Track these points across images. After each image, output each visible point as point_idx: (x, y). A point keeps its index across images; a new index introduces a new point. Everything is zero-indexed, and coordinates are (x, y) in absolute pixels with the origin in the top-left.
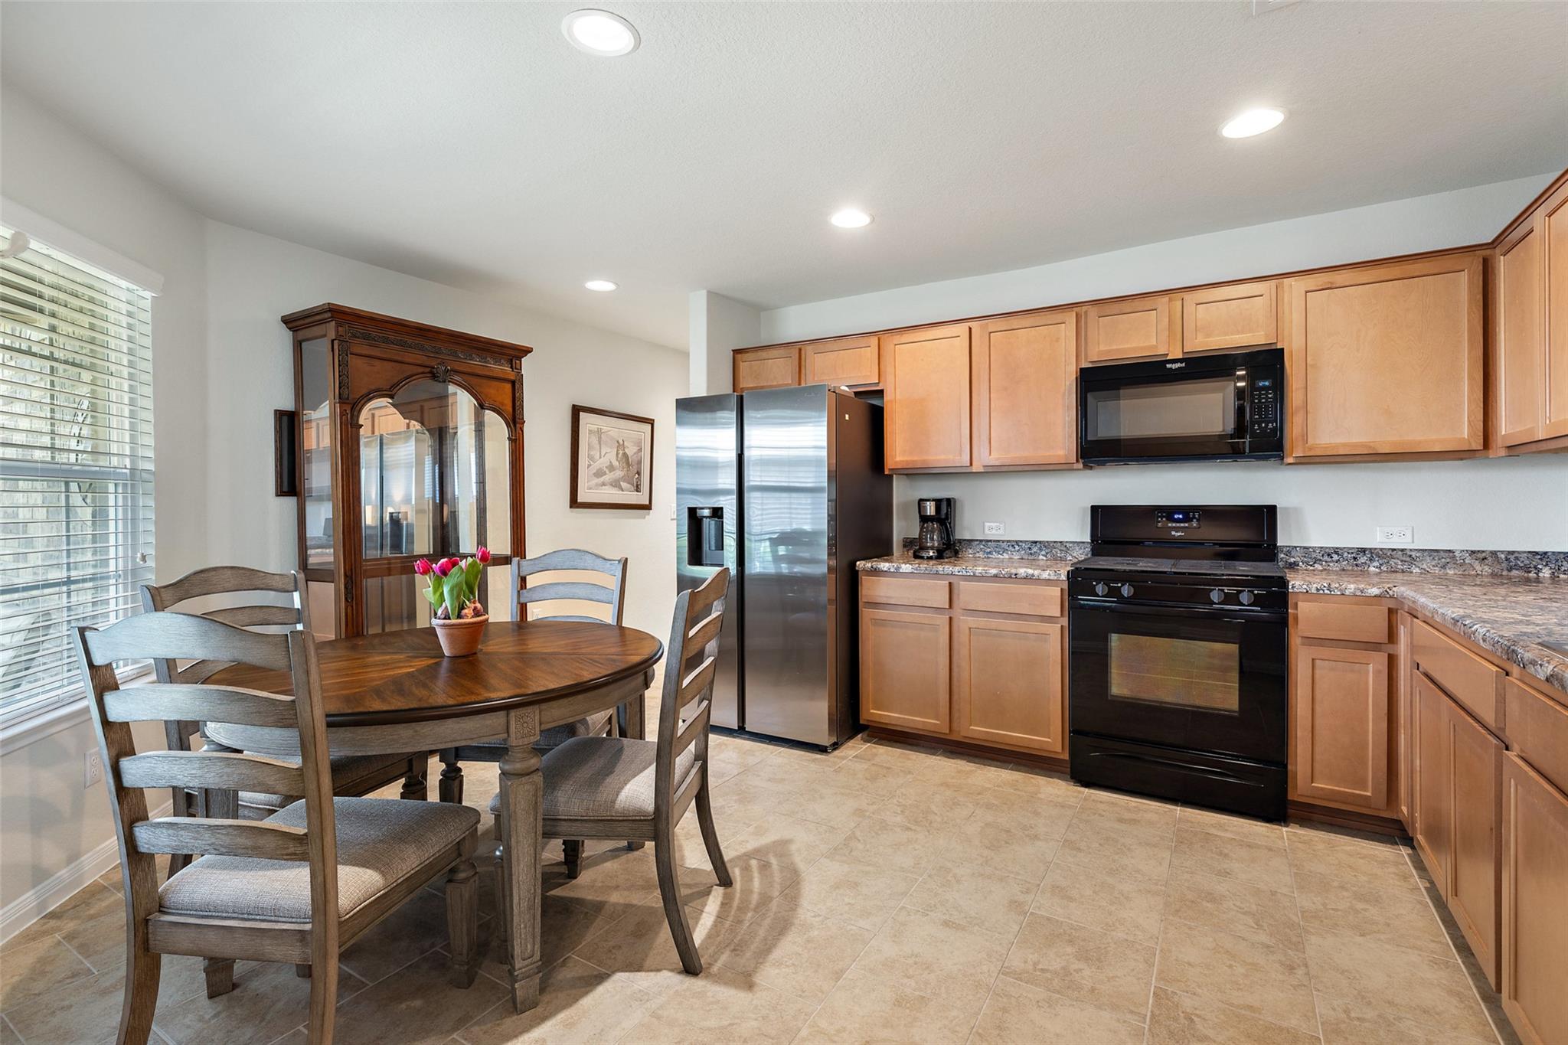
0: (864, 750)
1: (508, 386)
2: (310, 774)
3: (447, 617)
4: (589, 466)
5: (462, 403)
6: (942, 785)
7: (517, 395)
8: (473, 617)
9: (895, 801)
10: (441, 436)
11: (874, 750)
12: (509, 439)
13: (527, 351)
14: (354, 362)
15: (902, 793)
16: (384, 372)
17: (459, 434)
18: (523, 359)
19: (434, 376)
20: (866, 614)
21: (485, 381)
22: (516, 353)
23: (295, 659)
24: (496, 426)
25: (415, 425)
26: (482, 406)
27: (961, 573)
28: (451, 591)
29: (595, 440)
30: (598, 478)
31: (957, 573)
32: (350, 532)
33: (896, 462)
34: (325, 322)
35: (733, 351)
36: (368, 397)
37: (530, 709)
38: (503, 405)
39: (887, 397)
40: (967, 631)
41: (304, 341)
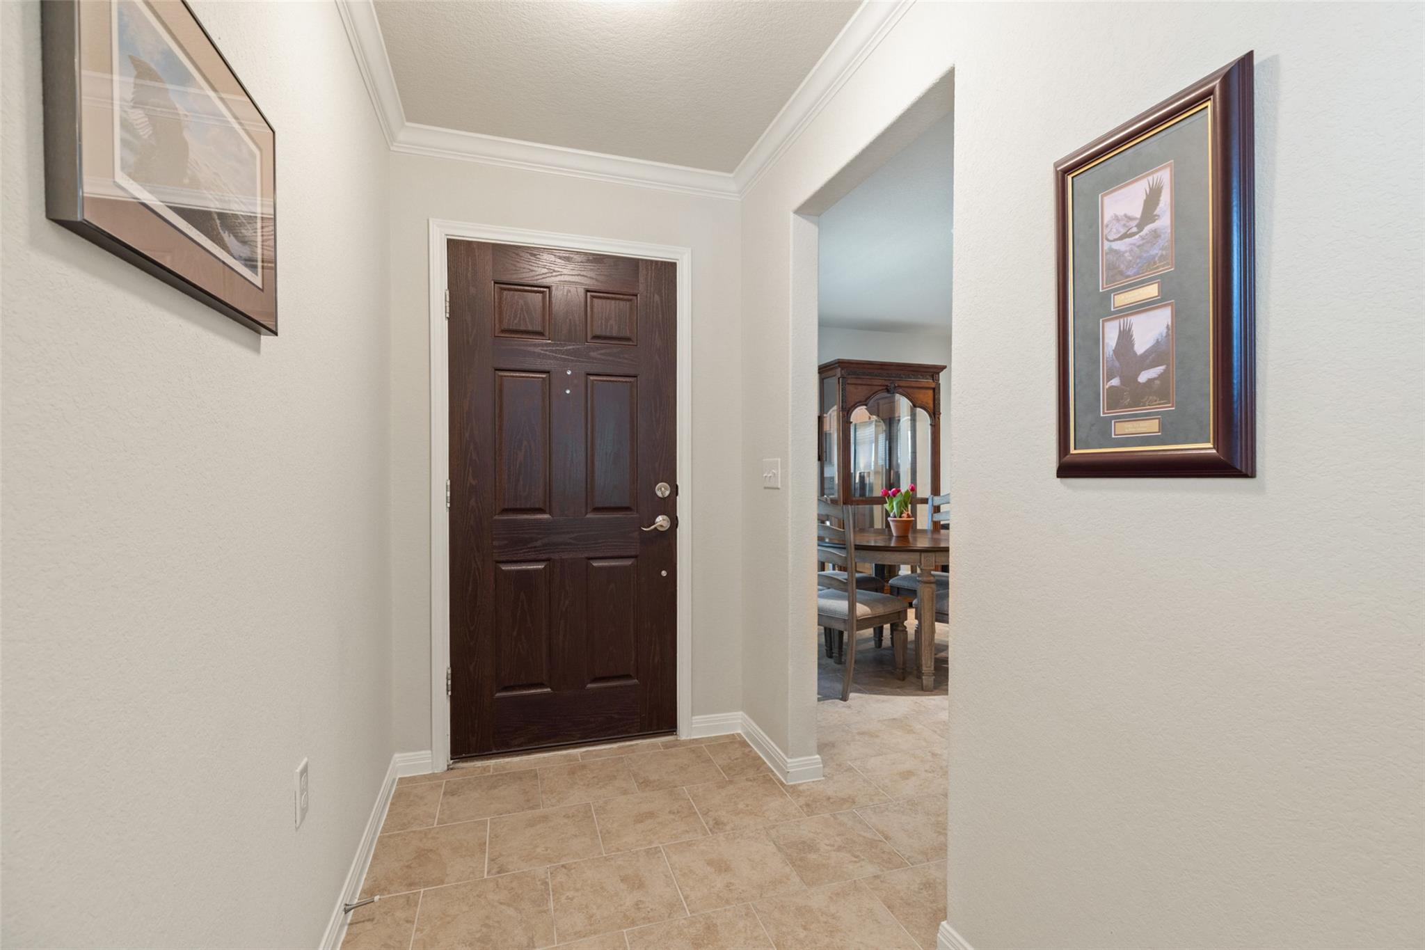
1: (931, 392)
2: (849, 559)
3: (895, 517)
5: (903, 404)
7: (936, 397)
8: (907, 518)
10: (890, 422)
12: (931, 425)
13: (943, 368)
14: (850, 388)
16: (862, 392)
17: (901, 421)
18: (940, 374)
19: (888, 391)
21: (916, 390)
22: (935, 370)
23: (845, 516)
24: (923, 417)
25: (874, 418)
26: (915, 406)
28: (897, 504)
34: (835, 368)
36: (854, 406)
37: (930, 554)
38: (928, 404)
41: (825, 378)
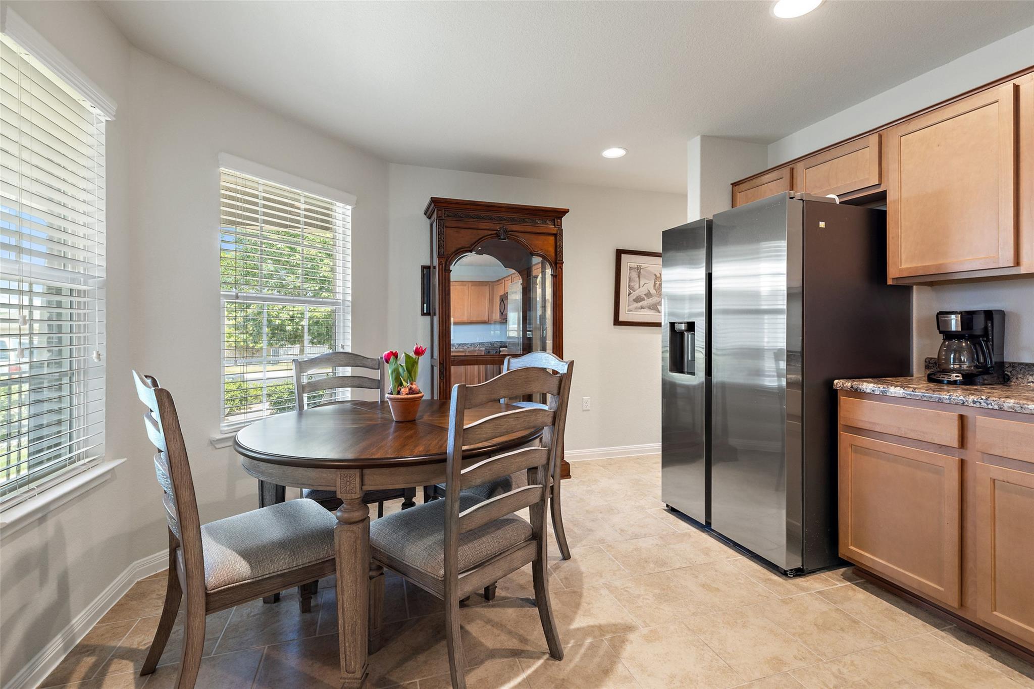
0: (837, 590)
1: (552, 238)
4: (629, 294)
6: (923, 674)
7: (558, 244)
8: (407, 394)
9: (835, 668)
11: (851, 593)
12: (552, 275)
13: (565, 212)
14: (448, 231)
15: (852, 662)
18: (563, 219)
19: (498, 236)
20: (845, 438)
21: (534, 236)
22: (557, 214)
26: (532, 253)
27: (978, 405)
29: (634, 275)
30: (637, 303)
31: (972, 404)
32: (443, 337)
33: (902, 270)
35: (731, 184)
36: (456, 252)
38: (547, 252)
39: (890, 198)
40: (988, 482)
41: (432, 223)
